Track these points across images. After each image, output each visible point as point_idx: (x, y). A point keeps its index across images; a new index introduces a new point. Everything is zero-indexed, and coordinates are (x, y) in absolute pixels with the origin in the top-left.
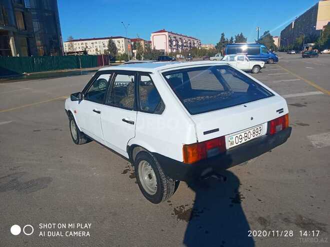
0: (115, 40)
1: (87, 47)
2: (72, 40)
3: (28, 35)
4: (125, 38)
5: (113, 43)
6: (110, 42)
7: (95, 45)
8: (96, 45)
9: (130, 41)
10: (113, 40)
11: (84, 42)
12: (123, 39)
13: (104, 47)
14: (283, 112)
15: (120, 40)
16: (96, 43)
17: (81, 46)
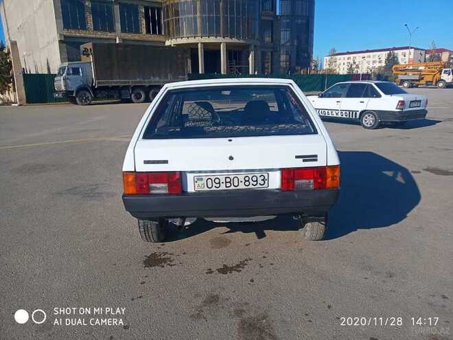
0: (399, 53)
1: (355, 63)
2: (334, 54)
3: (273, 48)
4: (416, 49)
5: (394, 57)
6: (389, 55)
7: (367, 59)
8: (369, 59)
9: (423, 52)
10: (396, 52)
11: (352, 56)
12: (412, 50)
13: (380, 62)
14: (316, 160)
15: (407, 51)
16: (369, 57)
17: (346, 61)
